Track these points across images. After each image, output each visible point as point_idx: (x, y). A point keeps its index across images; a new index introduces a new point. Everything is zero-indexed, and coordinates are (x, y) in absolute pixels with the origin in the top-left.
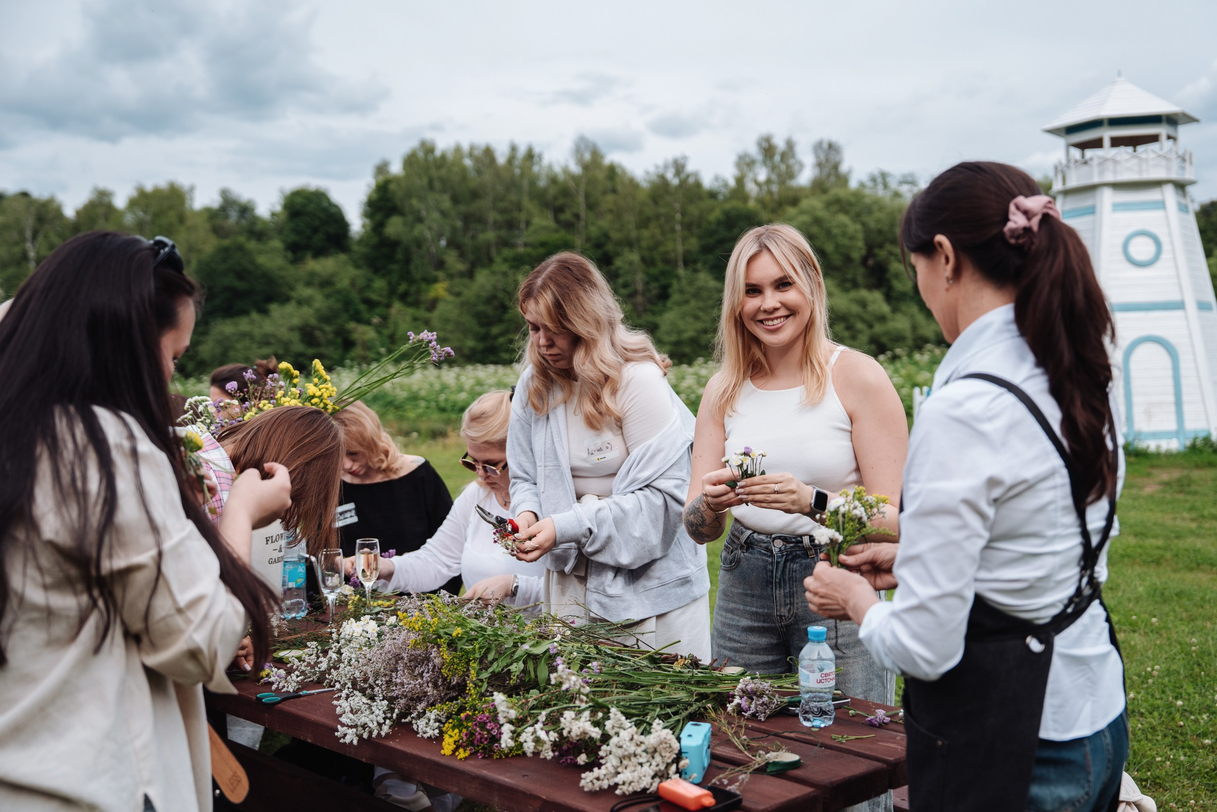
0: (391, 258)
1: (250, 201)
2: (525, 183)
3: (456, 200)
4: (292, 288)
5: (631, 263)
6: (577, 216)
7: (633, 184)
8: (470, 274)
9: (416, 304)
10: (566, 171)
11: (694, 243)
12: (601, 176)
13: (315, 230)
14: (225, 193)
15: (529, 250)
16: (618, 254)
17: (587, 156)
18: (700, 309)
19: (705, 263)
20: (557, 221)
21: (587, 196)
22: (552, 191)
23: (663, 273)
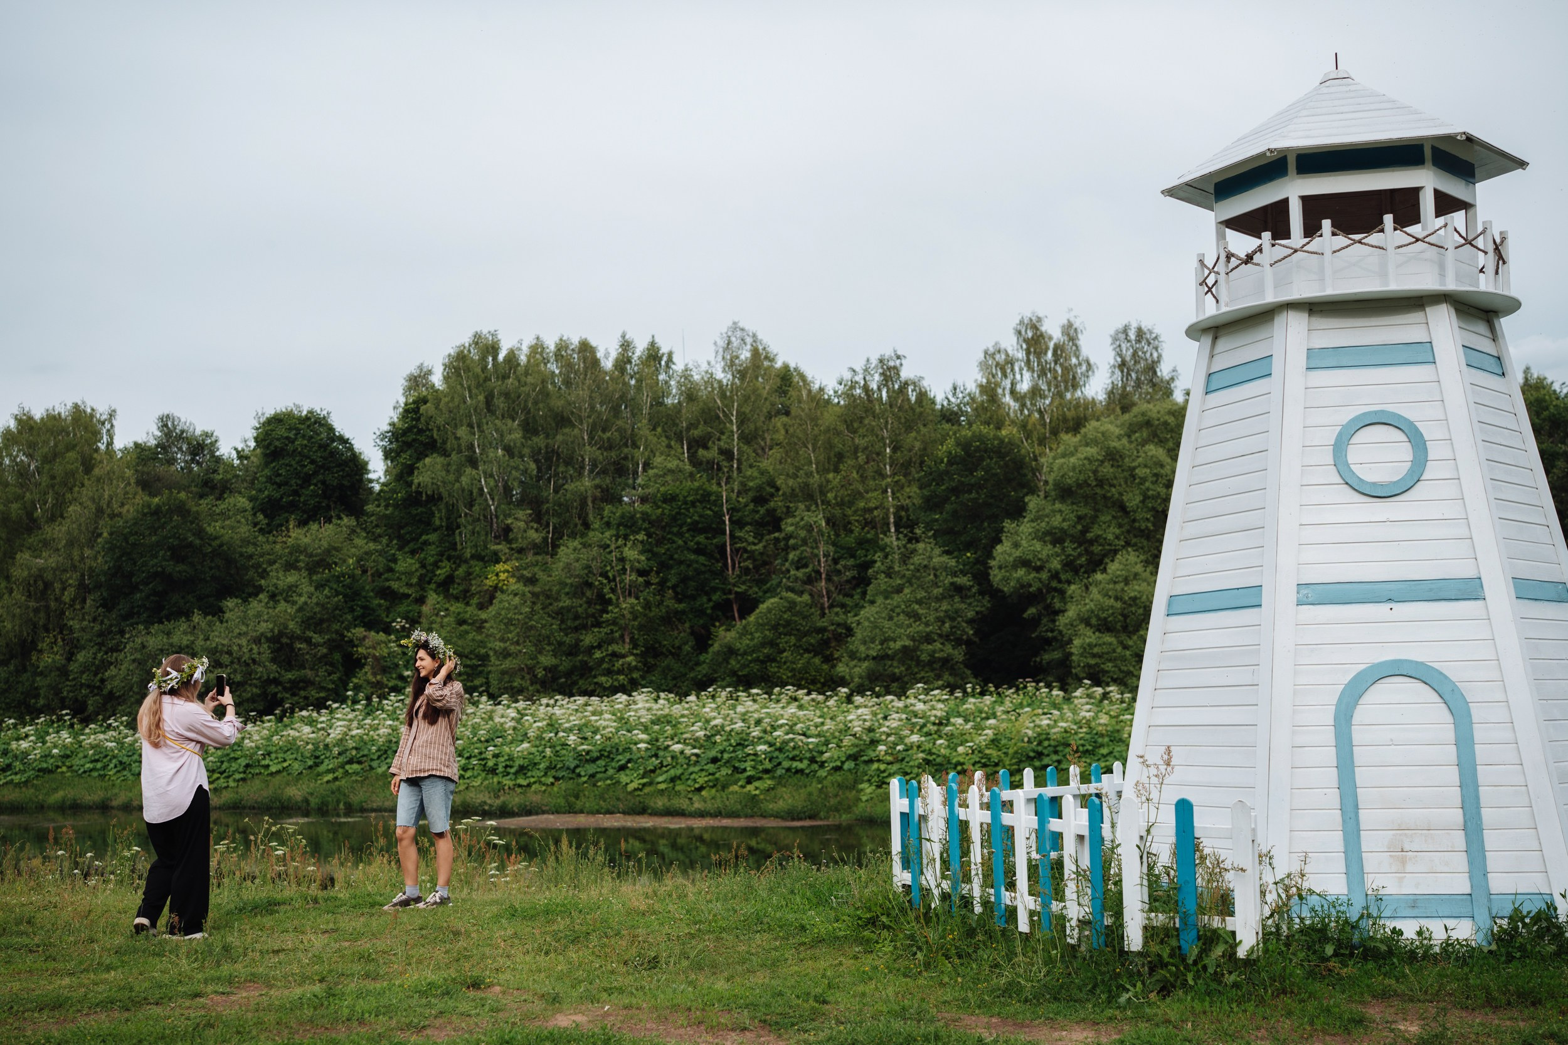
0: (426, 523)
1: (207, 435)
2: (646, 399)
3: (530, 428)
4: (264, 574)
5: (809, 528)
6: (728, 454)
7: (819, 400)
8: (548, 548)
9: (465, 597)
10: (710, 380)
11: (913, 494)
12: (764, 386)
13: (307, 480)
14: (166, 423)
15: (647, 508)
16: (789, 512)
17: (745, 355)
18: (919, 602)
19: (928, 527)
20: (694, 460)
21: (743, 420)
22: (688, 413)
23: (861, 543)
